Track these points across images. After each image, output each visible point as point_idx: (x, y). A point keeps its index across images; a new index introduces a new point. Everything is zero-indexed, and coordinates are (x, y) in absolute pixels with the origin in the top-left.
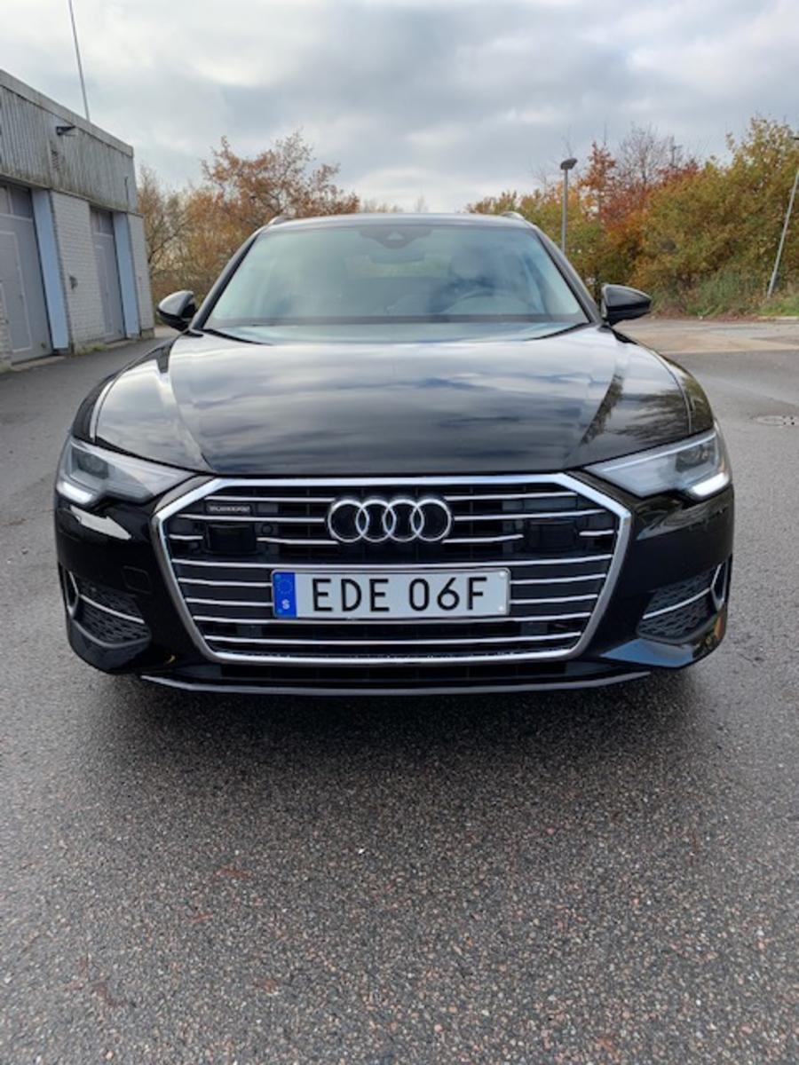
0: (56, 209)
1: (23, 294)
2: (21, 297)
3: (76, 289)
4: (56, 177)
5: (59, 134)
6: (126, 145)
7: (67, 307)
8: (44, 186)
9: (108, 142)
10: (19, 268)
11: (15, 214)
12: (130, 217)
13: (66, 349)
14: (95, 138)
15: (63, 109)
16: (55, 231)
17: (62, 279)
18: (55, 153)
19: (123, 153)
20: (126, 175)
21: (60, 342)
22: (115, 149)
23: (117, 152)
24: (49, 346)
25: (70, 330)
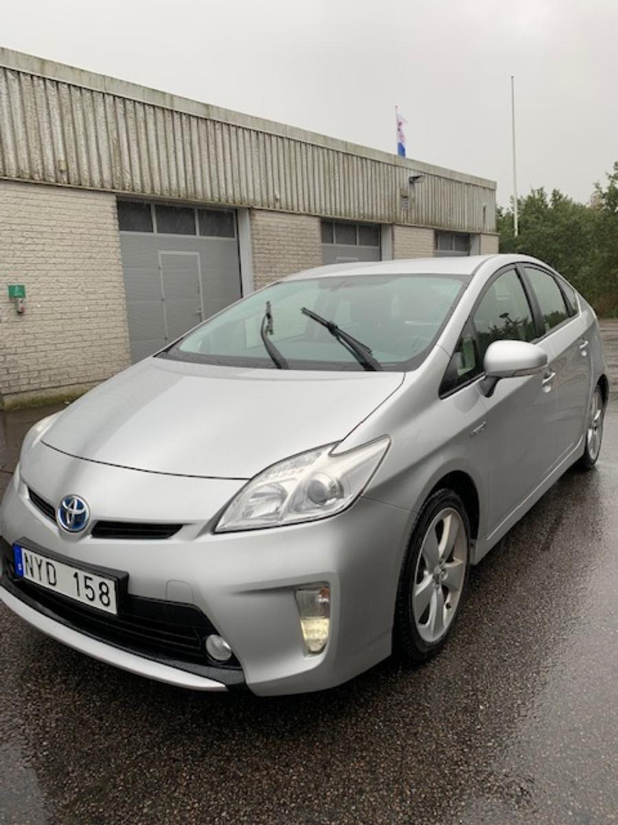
0: (396, 238)
4: (402, 215)
5: (411, 183)
6: (489, 181)
8: (387, 222)
9: (468, 182)
12: (483, 237)
14: (452, 180)
15: (418, 163)
18: (404, 197)
19: (484, 188)
20: (484, 204)
22: (477, 186)
23: (476, 188)
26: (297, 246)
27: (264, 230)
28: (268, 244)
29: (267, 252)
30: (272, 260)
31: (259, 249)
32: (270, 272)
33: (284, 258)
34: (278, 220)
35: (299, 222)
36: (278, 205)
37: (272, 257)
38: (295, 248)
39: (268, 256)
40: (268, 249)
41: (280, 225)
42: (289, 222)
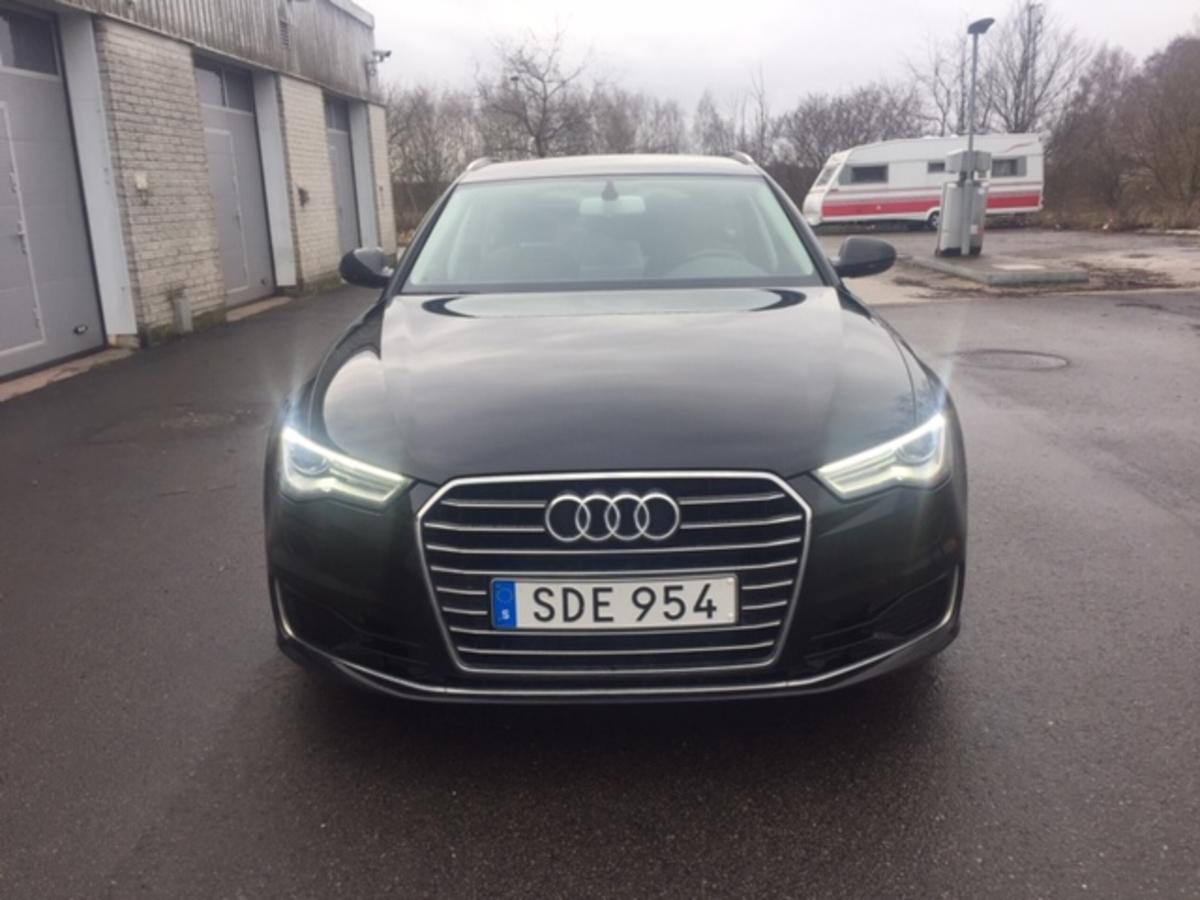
0: (285, 99)
1: (240, 214)
2: (237, 218)
3: (309, 207)
4: (284, 57)
6: (367, 14)
7: (294, 230)
8: (270, 68)
9: (346, 9)
10: (235, 179)
11: (231, 106)
12: (370, 107)
13: (291, 287)
16: (283, 129)
17: (290, 192)
18: (284, 25)
19: (361, 23)
21: (286, 277)
22: (353, 17)
23: (356, 23)
24: (270, 284)
25: (298, 261)
26: (168, 101)
27: (121, 62)
28: (130, 93)
29: (130, 109)
30: (140, 127)
31: (118, 101)
32: (138, 150)
33: (155, 123)
34: (141, 46)
35: (167, 54)
36: (131, 14)
37: (137, 118)
38: (168, 105)
39: (131, 117)
40: (131, 104)
41: (143, 56)
42: (154, 51)
